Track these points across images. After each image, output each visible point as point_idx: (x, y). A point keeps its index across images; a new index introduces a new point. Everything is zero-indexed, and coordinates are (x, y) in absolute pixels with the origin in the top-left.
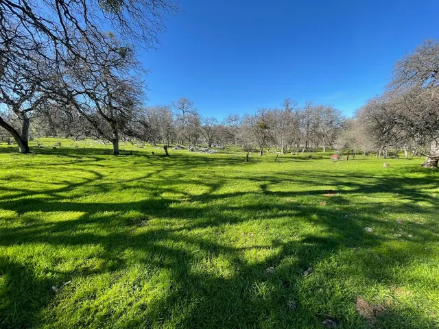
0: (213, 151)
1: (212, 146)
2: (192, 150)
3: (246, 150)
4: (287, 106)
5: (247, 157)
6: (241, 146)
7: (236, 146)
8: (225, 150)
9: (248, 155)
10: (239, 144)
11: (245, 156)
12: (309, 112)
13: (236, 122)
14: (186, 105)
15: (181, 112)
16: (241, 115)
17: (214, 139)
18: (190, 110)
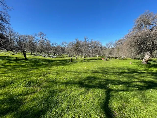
0: (55, 56)
1: (55, 54)
2: (44, 56)
3: (70, 56)
4: (86, 39)
5: (71, 60)
6: (68, 55)
7: (66, 55)
8: (61, 56)
9: (71, 58)
10: (67, 54)
11: (70, 59)
12: (92, 43)
13: (65, 45)
14: (42, 36)
15: (40, 38)
16: (68, 42)
17: (56, 51)
18: (45, 38)
